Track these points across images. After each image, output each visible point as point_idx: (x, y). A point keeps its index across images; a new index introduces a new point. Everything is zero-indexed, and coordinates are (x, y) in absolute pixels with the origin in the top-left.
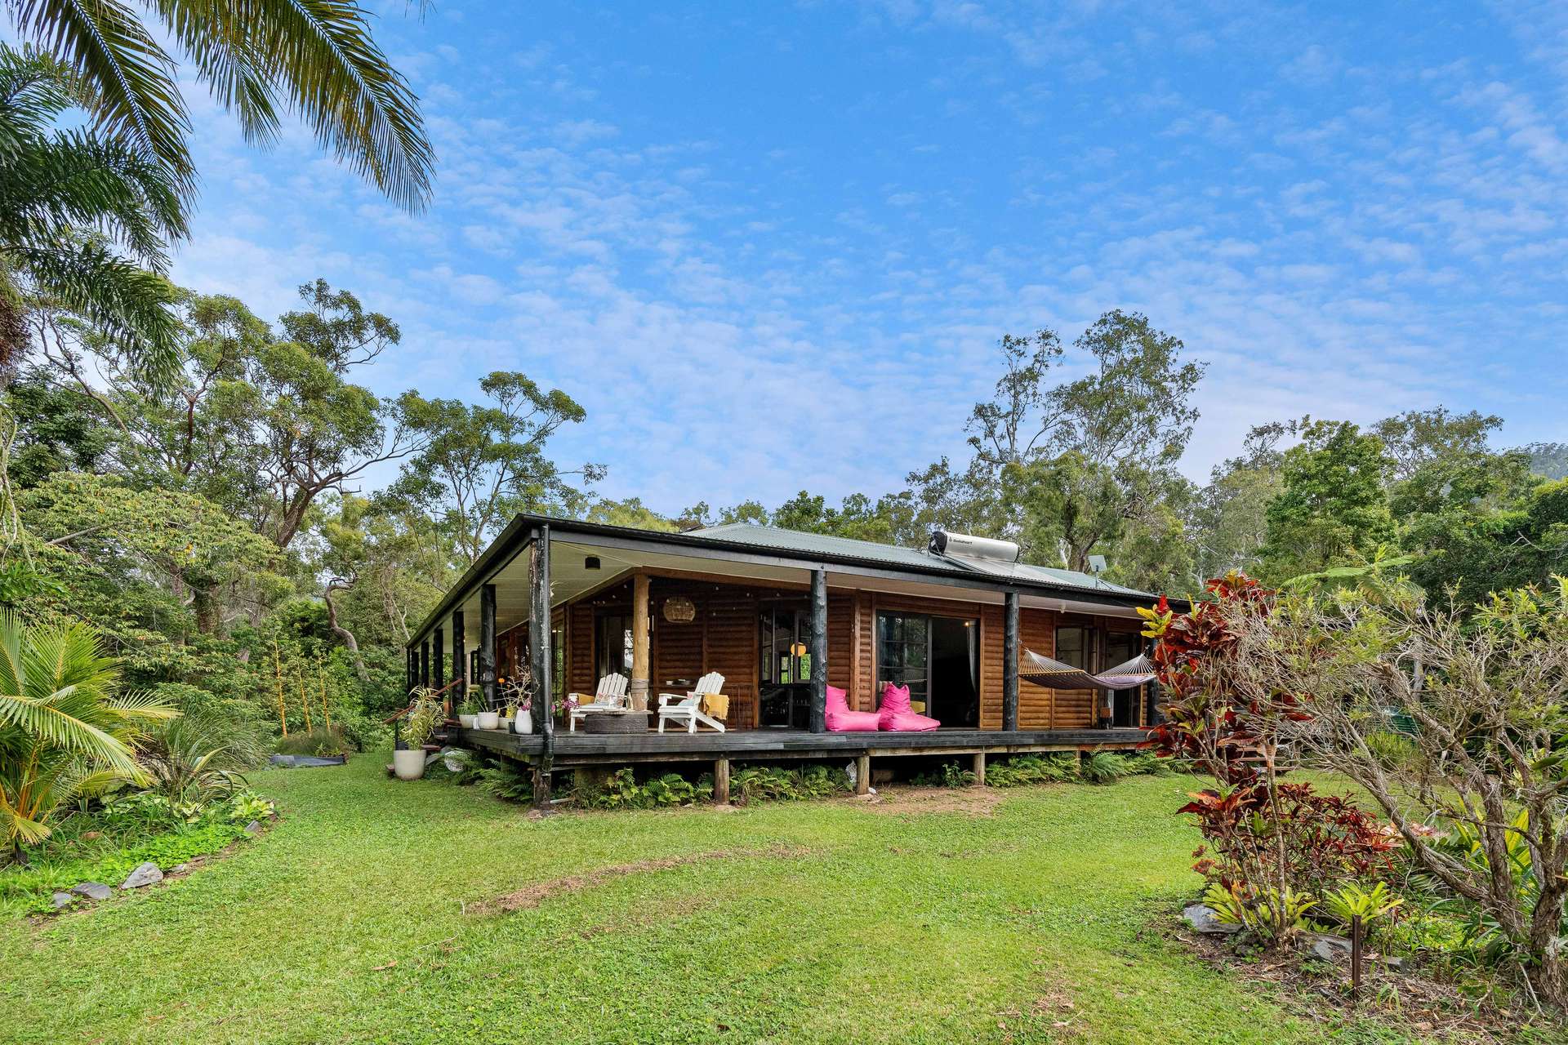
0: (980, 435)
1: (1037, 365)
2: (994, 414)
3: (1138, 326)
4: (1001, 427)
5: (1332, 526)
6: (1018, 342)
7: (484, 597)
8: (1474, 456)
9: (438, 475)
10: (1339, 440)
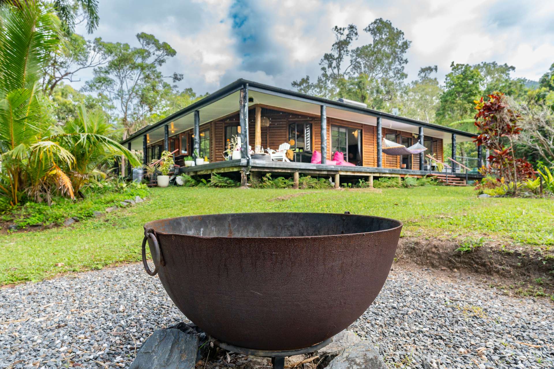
0: (326, 66)
1: (348, 39)
2: (331, 58)
3: (387, 25)
4: (334, 64)
5: (464, 103)
6: (341, 29)
7: (195, 115)
8: (506, 80)
9: (112, 76)
10: (465, 72)
